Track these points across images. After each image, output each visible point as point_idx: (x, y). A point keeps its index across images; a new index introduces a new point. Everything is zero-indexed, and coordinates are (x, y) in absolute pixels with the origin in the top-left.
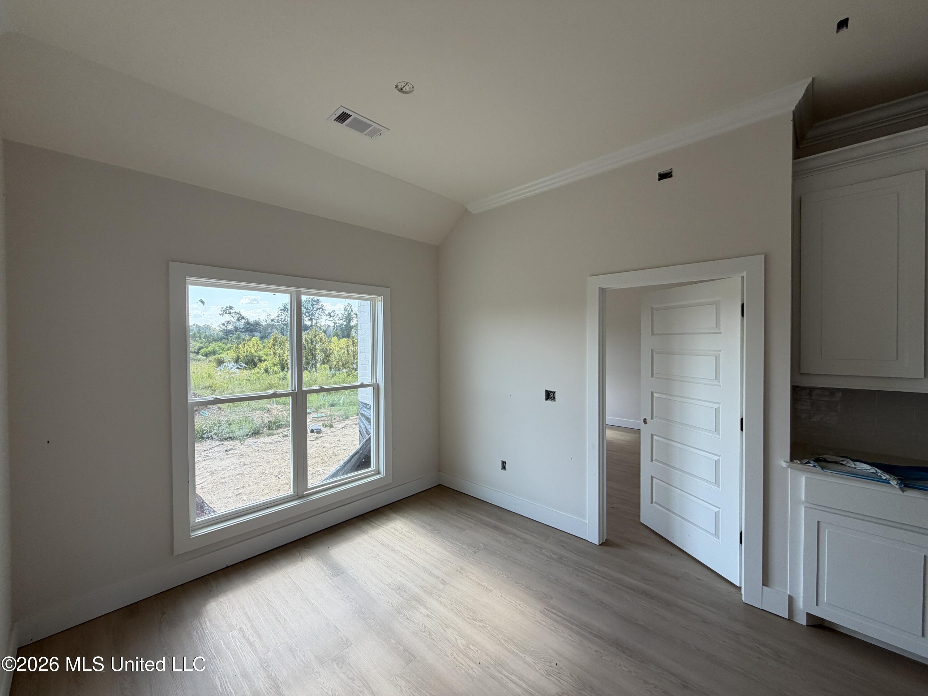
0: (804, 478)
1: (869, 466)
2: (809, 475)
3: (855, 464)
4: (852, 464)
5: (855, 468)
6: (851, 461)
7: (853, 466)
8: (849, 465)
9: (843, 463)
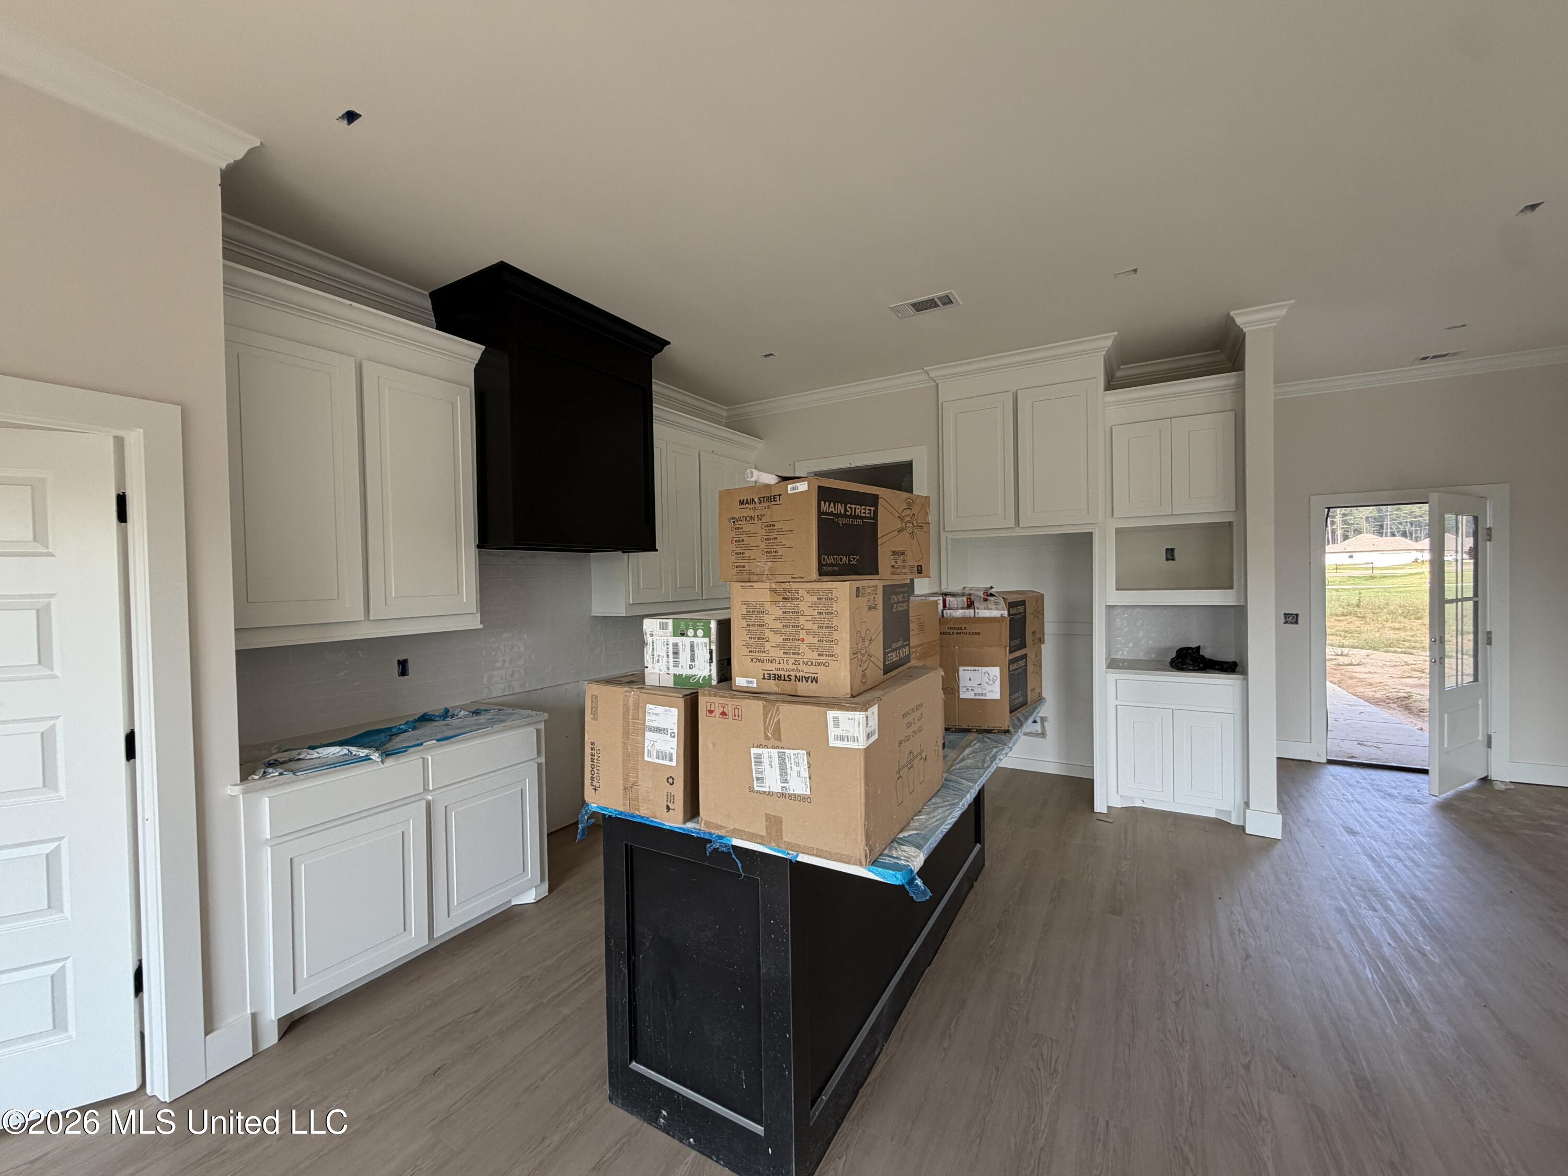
0: (267, 800)
1: (338, 747)
2: (272, 793)
3: (318, 753)
4: (314, 754)
5: (319, 758)
6: (311, 751)
7: (316, 755)
8: (309, 757)
9: (301, 757)
